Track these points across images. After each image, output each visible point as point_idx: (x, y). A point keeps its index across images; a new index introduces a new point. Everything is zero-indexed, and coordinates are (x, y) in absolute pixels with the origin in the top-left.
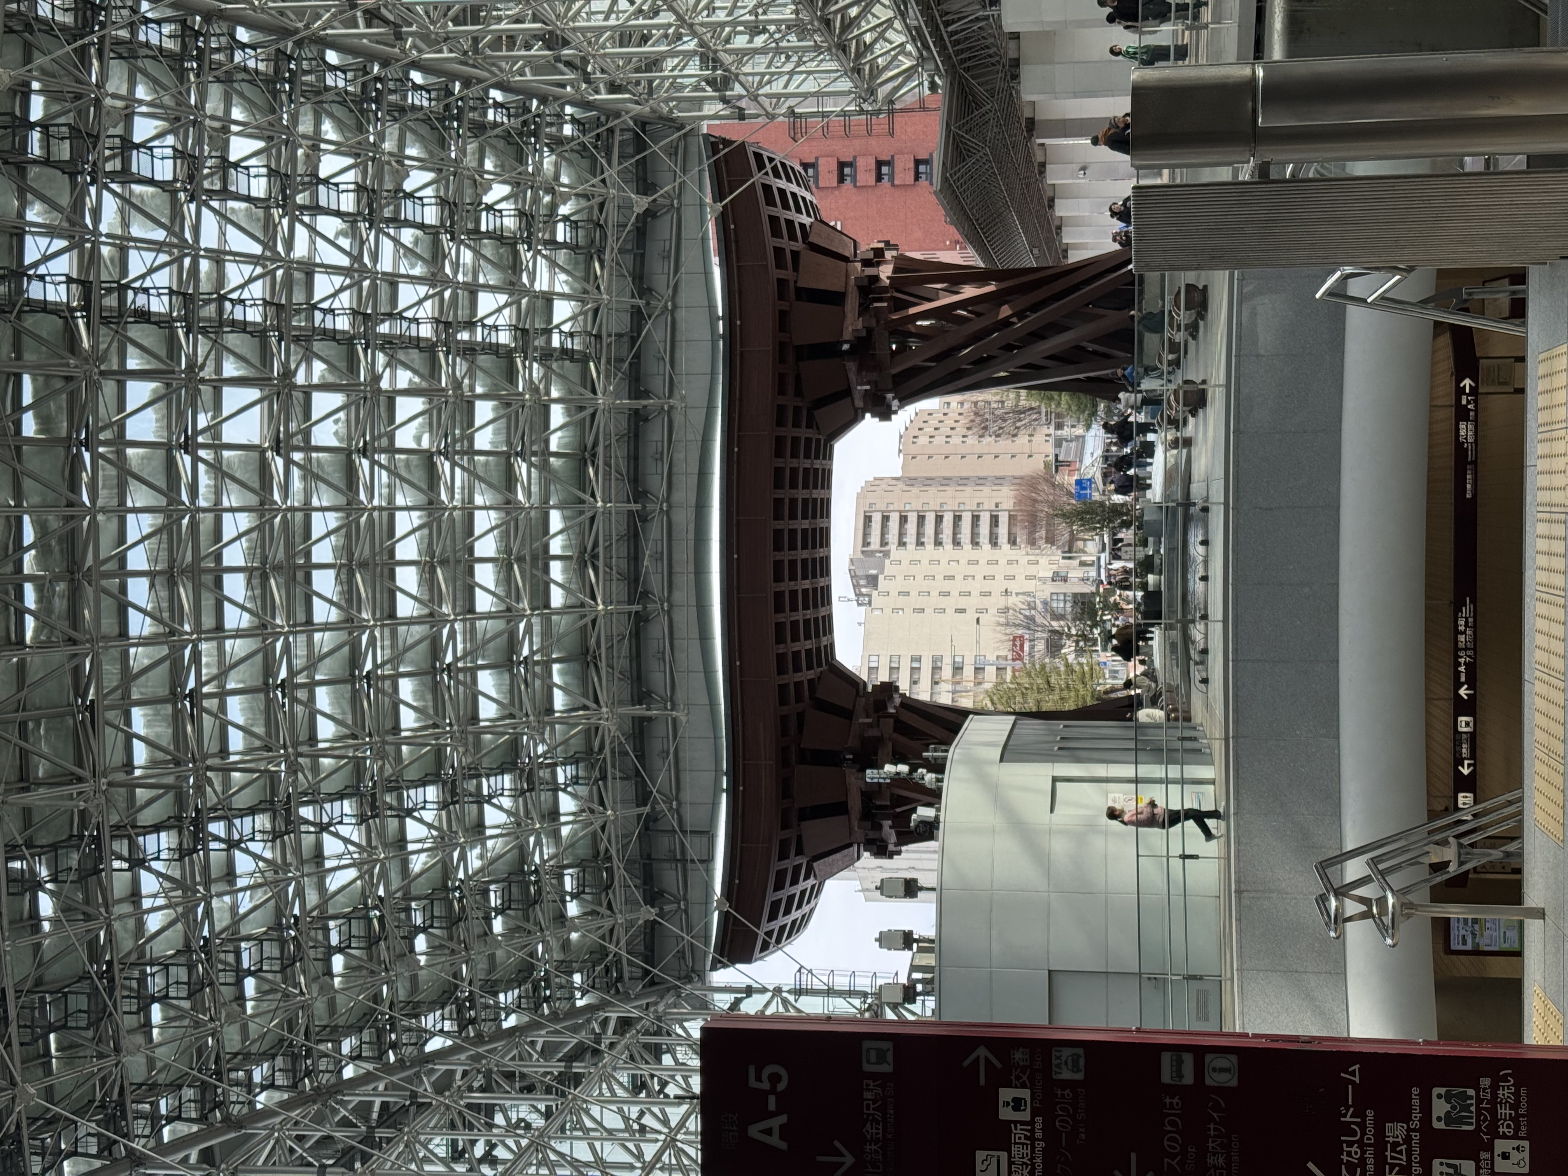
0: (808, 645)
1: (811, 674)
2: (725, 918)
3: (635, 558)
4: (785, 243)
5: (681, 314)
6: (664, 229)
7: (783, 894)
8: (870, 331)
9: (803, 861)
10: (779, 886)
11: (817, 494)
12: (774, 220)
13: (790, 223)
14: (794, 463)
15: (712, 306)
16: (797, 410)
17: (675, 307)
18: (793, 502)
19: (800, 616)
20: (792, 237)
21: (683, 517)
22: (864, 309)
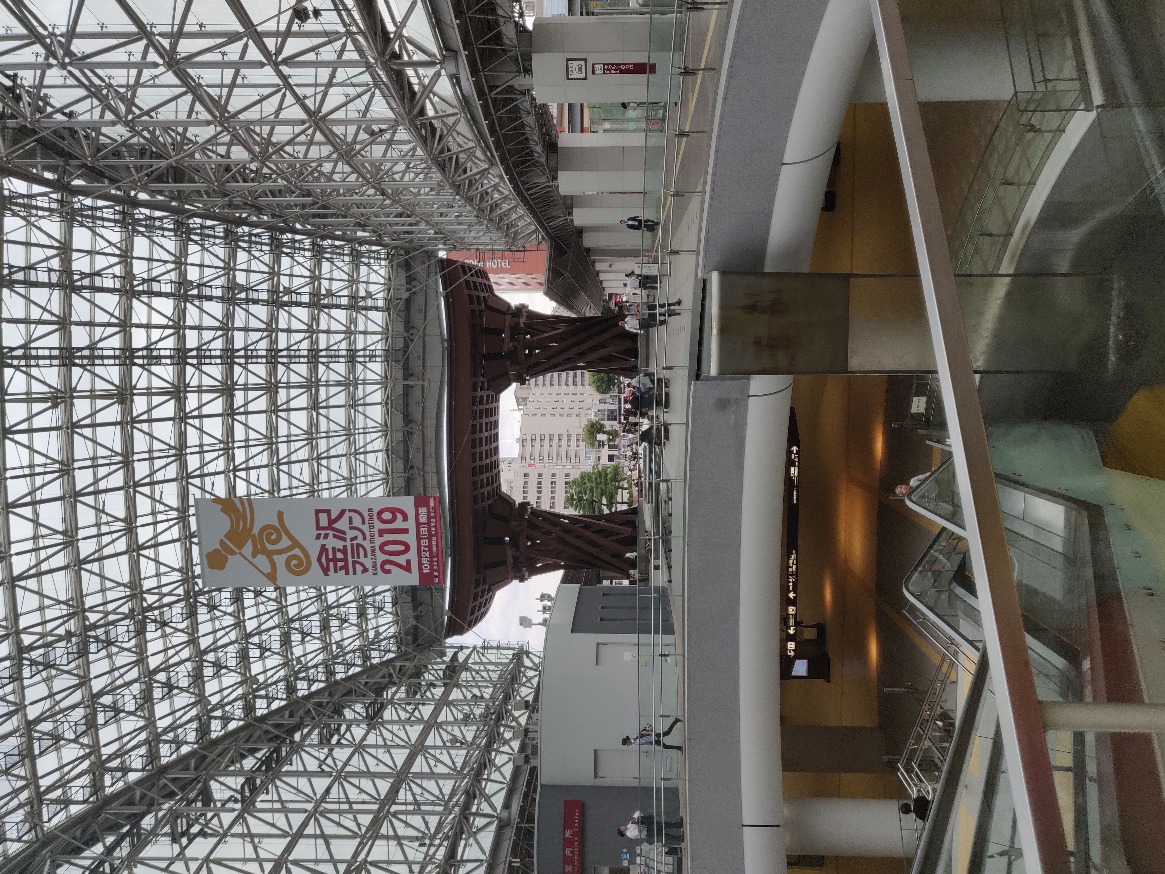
0: (488, 488)
1: (490, 502)
2: (450, 618)
3: (407, 451)
4: (476, 307)
5: (427, 339)
6: (419, 300)
7: (477, 603)
8: (515, 348)
9: (486, 586)
10: (475, 599)
11: (492, 419)
12: (470, 296)
13: (478, 297)
14: (481, 407)
15: (442, 335)
16: (483, 383)
17: (425, 335)
18: (481, 425)
19: (484, 476)
20: (479, 303)
21: (430, 433)
22: (512, 338)
